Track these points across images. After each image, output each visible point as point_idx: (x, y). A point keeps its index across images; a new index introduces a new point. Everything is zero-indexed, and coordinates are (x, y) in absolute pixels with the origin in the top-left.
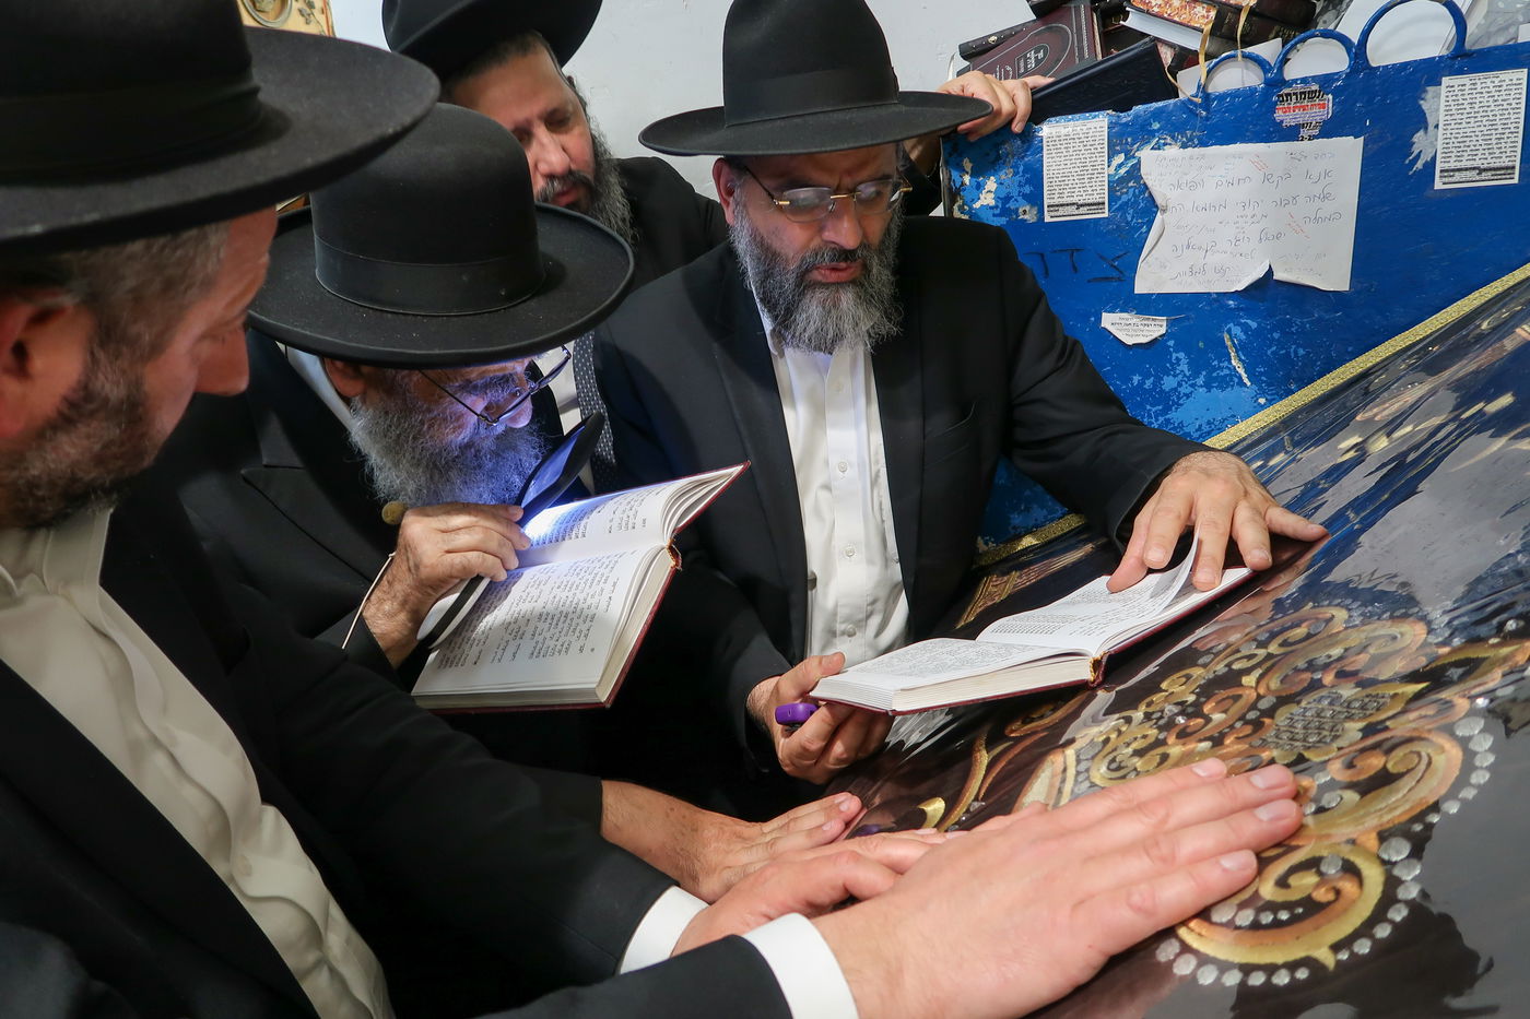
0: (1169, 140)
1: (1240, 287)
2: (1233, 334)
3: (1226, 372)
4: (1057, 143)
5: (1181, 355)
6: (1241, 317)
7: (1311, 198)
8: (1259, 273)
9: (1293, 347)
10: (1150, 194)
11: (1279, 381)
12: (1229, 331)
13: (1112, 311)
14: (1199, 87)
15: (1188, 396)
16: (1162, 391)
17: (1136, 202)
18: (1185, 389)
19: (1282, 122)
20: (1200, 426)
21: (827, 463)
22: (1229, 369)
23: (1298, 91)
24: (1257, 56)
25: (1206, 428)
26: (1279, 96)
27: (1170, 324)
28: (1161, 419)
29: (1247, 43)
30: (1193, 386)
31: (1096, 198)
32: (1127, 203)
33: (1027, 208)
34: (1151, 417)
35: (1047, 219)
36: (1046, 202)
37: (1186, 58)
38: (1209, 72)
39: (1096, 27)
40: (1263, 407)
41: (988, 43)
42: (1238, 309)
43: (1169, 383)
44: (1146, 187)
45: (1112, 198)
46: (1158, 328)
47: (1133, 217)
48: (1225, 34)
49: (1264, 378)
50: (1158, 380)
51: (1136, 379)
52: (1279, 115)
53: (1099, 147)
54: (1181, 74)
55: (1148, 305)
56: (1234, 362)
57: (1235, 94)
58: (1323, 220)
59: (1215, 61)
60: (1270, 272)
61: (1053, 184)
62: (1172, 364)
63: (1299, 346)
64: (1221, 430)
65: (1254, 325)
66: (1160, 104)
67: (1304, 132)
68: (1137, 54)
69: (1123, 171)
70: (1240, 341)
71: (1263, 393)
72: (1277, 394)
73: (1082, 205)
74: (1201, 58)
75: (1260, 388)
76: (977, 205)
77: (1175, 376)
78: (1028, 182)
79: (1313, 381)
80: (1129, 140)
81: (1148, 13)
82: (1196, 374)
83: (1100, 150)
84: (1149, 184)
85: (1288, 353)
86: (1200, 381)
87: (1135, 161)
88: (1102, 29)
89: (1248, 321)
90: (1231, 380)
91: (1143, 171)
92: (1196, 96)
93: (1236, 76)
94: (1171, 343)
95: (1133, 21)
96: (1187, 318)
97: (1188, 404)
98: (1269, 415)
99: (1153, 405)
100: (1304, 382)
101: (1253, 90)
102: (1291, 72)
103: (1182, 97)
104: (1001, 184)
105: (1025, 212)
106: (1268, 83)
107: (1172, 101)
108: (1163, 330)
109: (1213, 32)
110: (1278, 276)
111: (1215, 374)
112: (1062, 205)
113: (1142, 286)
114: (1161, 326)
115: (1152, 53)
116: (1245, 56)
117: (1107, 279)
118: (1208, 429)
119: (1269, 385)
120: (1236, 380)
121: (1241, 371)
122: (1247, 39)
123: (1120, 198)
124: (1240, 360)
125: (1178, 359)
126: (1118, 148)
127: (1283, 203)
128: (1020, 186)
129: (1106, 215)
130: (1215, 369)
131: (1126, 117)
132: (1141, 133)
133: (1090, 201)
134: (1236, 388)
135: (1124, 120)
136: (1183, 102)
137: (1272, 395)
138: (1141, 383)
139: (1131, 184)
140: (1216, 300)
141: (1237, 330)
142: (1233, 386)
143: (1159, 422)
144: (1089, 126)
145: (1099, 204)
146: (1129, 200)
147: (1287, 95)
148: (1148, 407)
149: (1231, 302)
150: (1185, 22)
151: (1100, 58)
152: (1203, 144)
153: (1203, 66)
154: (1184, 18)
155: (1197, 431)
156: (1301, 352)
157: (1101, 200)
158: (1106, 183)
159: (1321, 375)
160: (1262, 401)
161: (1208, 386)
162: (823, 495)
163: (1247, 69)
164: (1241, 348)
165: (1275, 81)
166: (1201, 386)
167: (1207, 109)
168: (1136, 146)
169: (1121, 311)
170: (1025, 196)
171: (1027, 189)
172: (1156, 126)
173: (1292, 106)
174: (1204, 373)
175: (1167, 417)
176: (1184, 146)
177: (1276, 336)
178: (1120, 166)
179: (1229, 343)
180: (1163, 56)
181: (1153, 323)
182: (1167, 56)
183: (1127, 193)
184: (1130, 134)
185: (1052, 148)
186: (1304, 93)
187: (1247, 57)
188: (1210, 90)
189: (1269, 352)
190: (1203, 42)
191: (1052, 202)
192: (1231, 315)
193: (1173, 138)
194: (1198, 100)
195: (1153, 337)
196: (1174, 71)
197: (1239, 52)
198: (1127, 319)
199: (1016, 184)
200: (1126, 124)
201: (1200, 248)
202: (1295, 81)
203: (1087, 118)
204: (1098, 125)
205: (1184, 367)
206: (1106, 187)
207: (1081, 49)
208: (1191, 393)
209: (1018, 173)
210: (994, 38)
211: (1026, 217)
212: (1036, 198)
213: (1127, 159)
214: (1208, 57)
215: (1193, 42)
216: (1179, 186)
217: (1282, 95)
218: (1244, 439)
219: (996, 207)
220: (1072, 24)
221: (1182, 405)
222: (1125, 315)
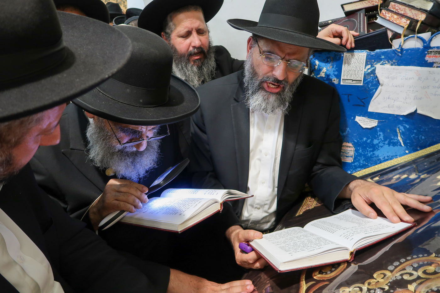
0: (387, 62)
1: (405, 114)
2: (400, 129)
3: (396, 141)
4: (348, 59)
5: (381, 133)
6: (404, 124)
7: (434, 87)
8: (412, 110)
9: (421, 136)
10: (378, 80)
11: (414, 147)
12: (399, 128)
13: (360, 116)
14: (400, 46)
15: (382, 147)
16: (373, 144)
17: (373, 82)
18: (381, 144)
19: (428, 60)
20: (385, 157)
21: (261, 151)
22: (397, 140)
23: (435, 51)
24: (422, 38)
25: (386, 158)
26: (428, 52)
27: (379, 122)
28: (371, 153)
29: (419, 32)
30: (384, 144)
31: (359, 79)
32: (369, 82)
33: (335, 79)
34: (368, 152)
35: (342, 83)
36: (342, 78)
37: (396, 36)
38: (404, 41)
39: (366, 21)
40: (407, 154)
41: (328, 23)
42: (403, 121)
43: (376, 142)
44: (377, 77)
45: (365, 79)
46: (374, 123)
47: (371, 87)
48: (412, 29)
49: (409, 144)
50: (372, 140)
51: (365, 139)
52: (427, 58)
53: (362, 62)
54: (394, 41)
55: (372, 116)
56: (399, 138)
57: (412, 50)
58: (438, 95)
59: (406, 38)
60: (416, 110)
61: (345, 72)
62: (378, 136)
63: (423, 135)
64: (391, 159)
65: (408, 127)
66: (386, 50)
67: (435, 65)
68: (380, 33)
69: (369, 71)
70: (402, 131)
71: (407, 149)
72: (412, 150)
73: (354, 80)
74: (402, 36)
75: (407, 148)
76: (319, 76)
77: (378, 140)
78: (337, 71)
79: (426, 148)
80: (373, 61)
81: (385, 19)
82: (385, 140)
83: (362, 63)
84: (378, 76)
85: (418, 138)
86: (387, 142)
87: (374, 68)
88: (368, 22)
89: (406, 125)
90: (397, 144)
91: (377, 71)
92: (398, 49)
93: (413, 44)
94: (378, 129)
95: (379, 21)
96: (385, 121)
97: (381, 150)
98: (409, 157)
99: (369, 148)
100: (423, 147)
101: (419, 49)
102: (433, 44)
103: (393, 48)
104: (328, 70)
105: (334, 80)
106: (424, 47)
107: (390, 49)
108: (376, 125)
109: (408, 28)
110: (419, 112)
111: (392, 141)
112: (347, 80)
113: (371, 109)
114: (376, 123)
115: (385, 33)
116: (418, 37)
117: (359, 105)
118: (387, 158)
119: (410, 147)
120: (399, 144)
121: (401, 141)
122: (419, 31)
123: (367, 80)
124: (401, 137)
125: (380, 135)
126: (369, 63)
127: (424, 88)
128: (334, 71)
129: (362, 84)
130: (392, 139)
131: (373, 53)
132: (378, 59)
133: (357, 79)
134: (399, 146)
135: (372, 54)
136: (394, 50)
137: (411, 150)
138: (366, 141)
139: (372, 75)
140: (396, 117)
141: (401, 128)
142: (397, 146)
143: (371, 154)
144: (360, 54)
145: (360, 81)
146: (370, 80)
147: (431, 52)
148: (368, 149)
149: (401, 118)
150: (398, 23)
151: (366, 33)
152: (399, 65)
153: (402, 39)
154: (398, 22)
155: (383, 158)
156: (423, 138)
157: (361, 79)
158: (363, 75)
159: (429, 146)
160: (407, 152)
161: (389, 144)
162: (258, 162)
163: (417, 41)
164: (402, 134)
165: (427, 47)
166: (387, 144)
167: (401, 54)
168: (375, 63)
169: (363, 116)
170: (335, 75)
171: (336, 73)
172: (383, 57)
173: (432, 55)
174: (388, 140)
175: (374, 152)
176: (392, 65)
177: (415, 131)
178: (369, 69)
179: (398, 131)
180: (388, 34)
181: (373, 122)
182: (390, 35)
183: (370, 78)
184: (374, 59)
185: (346, 60)
186: (437, 52)
187: (419, 38)
188: (403, 47)
189: (412, 136)
190: (404, 31)
191: (344, 78)
192: (401, 123)
193: (388, 62)
194: (399, 50)
195: (373, 126)
196: (392, 39)
197: (416, 35)
198: (364, 119)
199: (333, 71)
200: (373, 55)
201: (393, 99)
202: (434, 47)
203: (359, 52)
204: (363, 55)
205: (382, 137)
206: (363, 76)
207: (360, 28)
208: (383, 146)
209: (334, 67)
210: (331, 21)
211: (335, 82)
212: (339, 76)
213: (371, 67)
214: (405, 36)
215: (400, 31)
216: (388, 78)
217: (429, 52)
218: (399, 164)
219: (325, 77)
220: (358, 20)
221: (379, 149)
222: (364, 118)
